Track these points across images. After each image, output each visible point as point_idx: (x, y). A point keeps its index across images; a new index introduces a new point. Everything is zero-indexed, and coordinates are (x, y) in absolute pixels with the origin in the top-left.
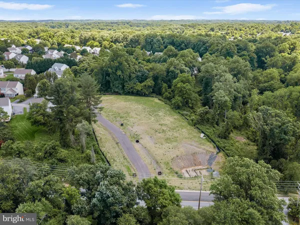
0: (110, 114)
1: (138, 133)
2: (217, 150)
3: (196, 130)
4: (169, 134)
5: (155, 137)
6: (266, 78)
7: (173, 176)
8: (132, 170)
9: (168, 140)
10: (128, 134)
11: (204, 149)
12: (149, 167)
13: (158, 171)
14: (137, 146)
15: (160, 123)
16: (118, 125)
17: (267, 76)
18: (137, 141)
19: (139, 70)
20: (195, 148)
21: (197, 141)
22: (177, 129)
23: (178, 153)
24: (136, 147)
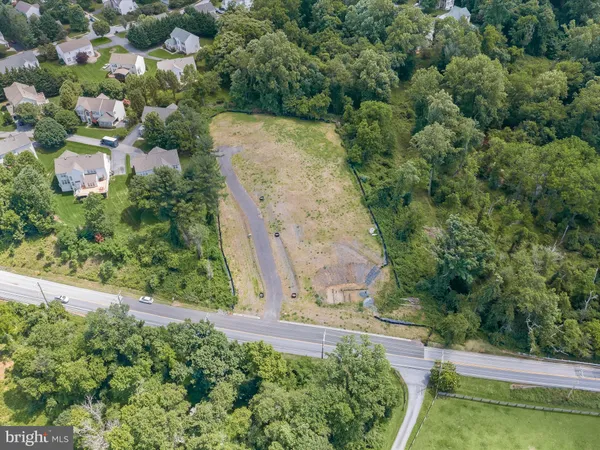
0: (249, 172)
1: (281, 218)
2: (383, 261)
3: (367, 216)
4: (327, 223)
5: (304, 226)
6: (537, 90)
7: (310, 301)
8: (260, 286)
9: (321, 235)
10: (267, 219)
11: (367, 257)
12: (284, 283)
13: (293, 290)
14: (275, 243)
15: (319, 197)
16: (257, 198)
17: (541, 87)
18: (277, 235)
19: (308, 75)
20: (354, 253)
21: (361, 241)
22: (341, 211)
23: (327, 263)
24: (273, 246)
